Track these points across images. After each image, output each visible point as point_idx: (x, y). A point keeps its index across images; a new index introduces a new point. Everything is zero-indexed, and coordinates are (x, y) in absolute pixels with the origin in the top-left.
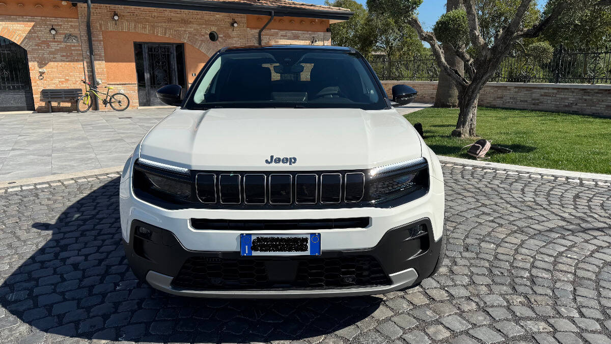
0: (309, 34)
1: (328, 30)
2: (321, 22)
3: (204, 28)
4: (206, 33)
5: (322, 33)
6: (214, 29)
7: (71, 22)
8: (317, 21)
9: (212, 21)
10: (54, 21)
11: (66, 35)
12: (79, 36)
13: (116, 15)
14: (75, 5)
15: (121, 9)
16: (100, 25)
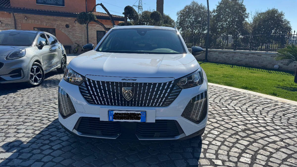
3: (63, 23)
4: (64, 25)
6: (67, 23)
7: (8, 19)
9: (67, 20)
11: (6, 24)
12: (11, 25)
13: (26, 17)
14: (10, 13)
15: (28, 15)
16: (20, 21)
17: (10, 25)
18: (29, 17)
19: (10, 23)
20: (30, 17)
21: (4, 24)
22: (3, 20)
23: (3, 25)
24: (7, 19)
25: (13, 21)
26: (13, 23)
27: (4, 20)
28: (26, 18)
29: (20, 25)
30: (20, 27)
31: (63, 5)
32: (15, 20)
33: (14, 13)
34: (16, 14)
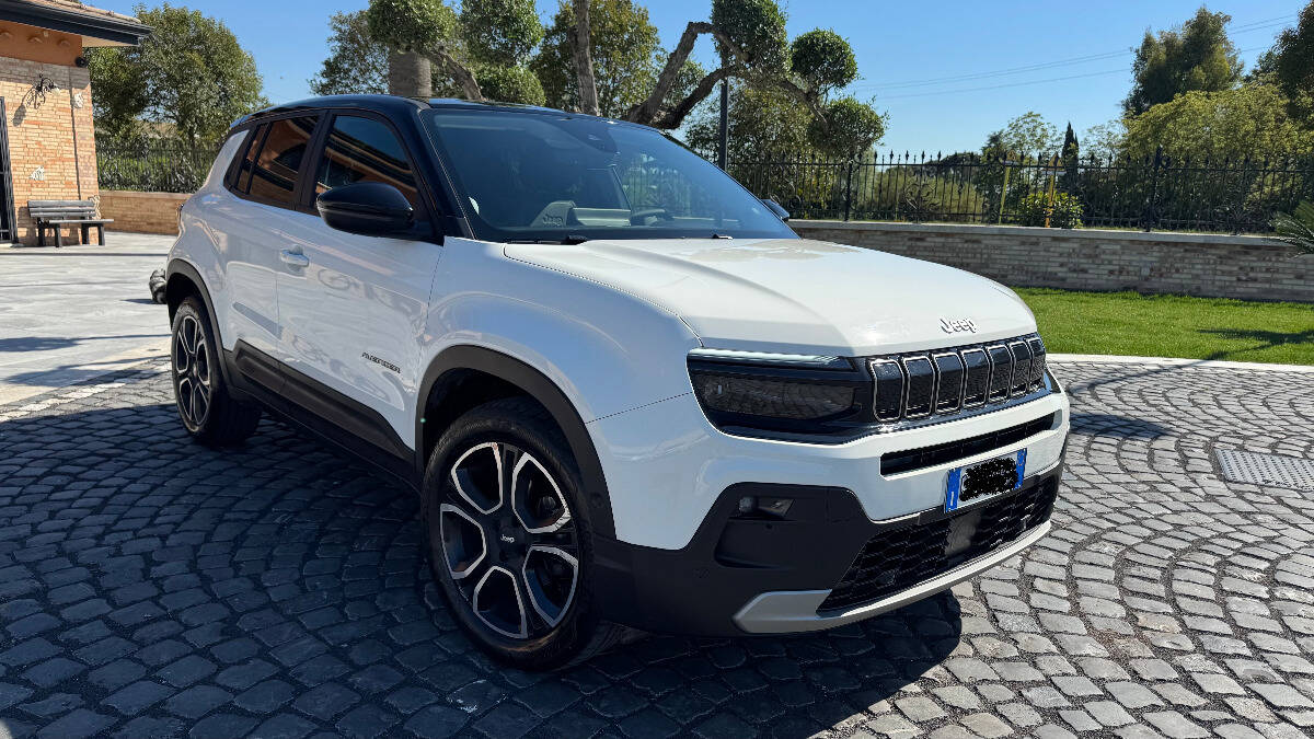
0: (29, 66)
1: (80, 62)
2: (60, 41)
5: (64, 69)
8: (46, 35)
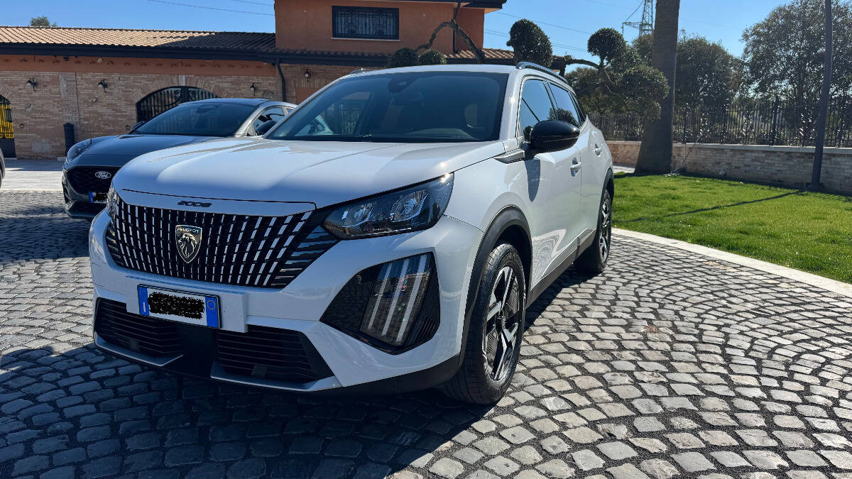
7: (270, 80)
10: (255, 80)
11: (265, 91)
12: (275, 93)
13: (307, 72)
14: (274, 65)
15: (312, 67)
16: (295, 82)
17: (273, 93)
18: (316, 73)
19: (272, 88)
20: (315, 71)
21: (261, 90)
22: (258, 83)
23: (260, 94)
24: (267, 80)
25: (280, 84)
26: (280, 89)
27: (261, 83)
28: (307, 75)
29: (294, 94)
30: (294, 97)
31: (396, 37)
32: (283, 80)
33: (281, 65)
34: (287, 65)
